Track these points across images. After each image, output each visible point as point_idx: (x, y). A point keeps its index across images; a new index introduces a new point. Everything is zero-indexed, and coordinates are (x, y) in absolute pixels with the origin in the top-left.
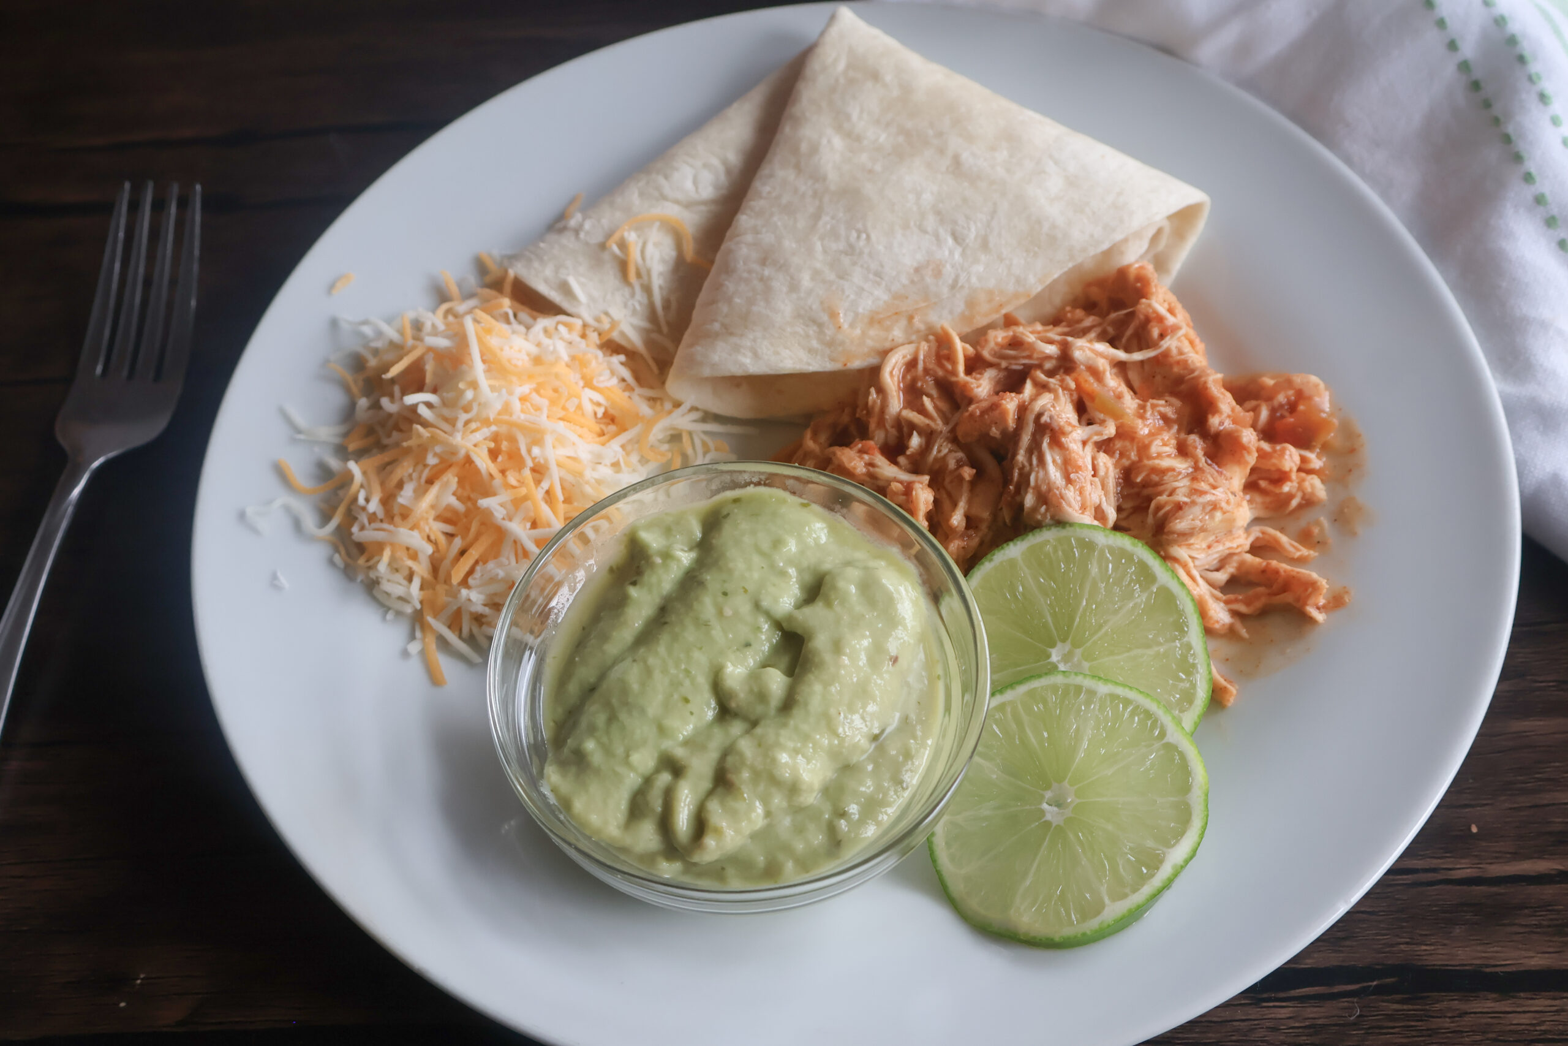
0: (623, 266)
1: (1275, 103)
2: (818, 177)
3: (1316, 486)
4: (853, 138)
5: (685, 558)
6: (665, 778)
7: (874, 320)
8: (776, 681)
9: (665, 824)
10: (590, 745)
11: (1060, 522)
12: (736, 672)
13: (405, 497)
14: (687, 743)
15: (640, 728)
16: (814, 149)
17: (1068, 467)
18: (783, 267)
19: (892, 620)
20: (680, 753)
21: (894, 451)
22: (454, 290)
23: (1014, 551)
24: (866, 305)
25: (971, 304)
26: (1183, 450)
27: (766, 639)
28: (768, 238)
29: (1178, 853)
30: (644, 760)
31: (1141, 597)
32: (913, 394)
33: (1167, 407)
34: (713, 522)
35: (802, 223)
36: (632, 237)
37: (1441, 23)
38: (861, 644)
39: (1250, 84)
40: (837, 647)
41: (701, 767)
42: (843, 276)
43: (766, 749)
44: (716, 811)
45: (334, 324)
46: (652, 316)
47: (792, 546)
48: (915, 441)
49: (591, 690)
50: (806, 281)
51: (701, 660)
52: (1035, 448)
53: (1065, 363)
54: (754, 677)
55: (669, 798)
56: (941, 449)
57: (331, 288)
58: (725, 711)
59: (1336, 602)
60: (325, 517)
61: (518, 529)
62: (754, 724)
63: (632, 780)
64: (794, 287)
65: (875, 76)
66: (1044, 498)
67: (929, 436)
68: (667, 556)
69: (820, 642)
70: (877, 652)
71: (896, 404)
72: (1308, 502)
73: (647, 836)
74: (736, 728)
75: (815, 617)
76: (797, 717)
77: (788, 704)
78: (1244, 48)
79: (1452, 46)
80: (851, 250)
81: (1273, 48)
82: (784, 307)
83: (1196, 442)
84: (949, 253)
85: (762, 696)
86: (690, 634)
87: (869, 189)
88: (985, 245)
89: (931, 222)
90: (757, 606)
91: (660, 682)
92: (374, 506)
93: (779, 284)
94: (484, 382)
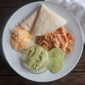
0: (28, 25)
1: (72, 13)
2: (41, 21)
3: (72, 42)
4: (44, 17)
5: (34, 51)
6: (33, 65)
7: (45, 32)
8: (39, 59)
9: (33, 68)
10: (29, 63)
11: (56, 48)
12: (37, 59)
13: (16, 43)
14: (34, 63)
15: (32, 62)
16: (41, 18)
17: (57, 44)
18: (39, 28)
19: (46, 55)
20: (34, 64)
21: (46, 41)
22: (17, 26)
23: (53, 49)
24: (44, 31)
25: (51, 31)
26: (64, 42)
27: (39, 56)
28: (38, 25)
29: (62, 68)
30: (32, 64)
31: (61, 52)
32: (47, 37)
33: (63, 39)
34: (35, 48)
35: (40, 25)
36: (29, 23)
37: (83, 10)
38: (44, 57)
39: (70, 11)
40: (43, 57)
41: (35, 65)
42: (43, 29)
43: (39, 64)
44: (36, 67)
45: (9, 29)
46: (30, 29)
47: (40, 50)
48: (48, 41)
49: (29, 59)
50: (40, 29)
51: (35, 58)
52: (55, 43)
53: (57, 36)
54: (38, 59)
55: (34, 66)
56: (49, 41)
57: (9, 26)
58: (36, 61)
59: (72, 51)
60: (11, 44)
61: (23, 45)
62: (38, 62)
63: (31, 65)
64: (40, 30)
65: (45, 11)
66: (55, 46)
67: (48, 40)
68: (33, 51)
69: (42, 57)
70: (45, 57)
71: (46, 38)
72: (71, 43)
73: (32, 68)
74: (37, 62)
75: (42, 55)
76: (41, 62)
77: (40, 61)
78: (70, 8)
79: (84, 11)
80: (43, 27)
81: (72, 9)
82: (39, 31)
83: (65, 41)
84: (50, 27)
85: (39, 60)
86: (34, 56)
87: (45, 22)
88: (52, 27)
89: (49, 25)
90: (38, 54)
91: (33, 59)
92: (14, 44)
93: (39, 30)
94: (20, 37)
